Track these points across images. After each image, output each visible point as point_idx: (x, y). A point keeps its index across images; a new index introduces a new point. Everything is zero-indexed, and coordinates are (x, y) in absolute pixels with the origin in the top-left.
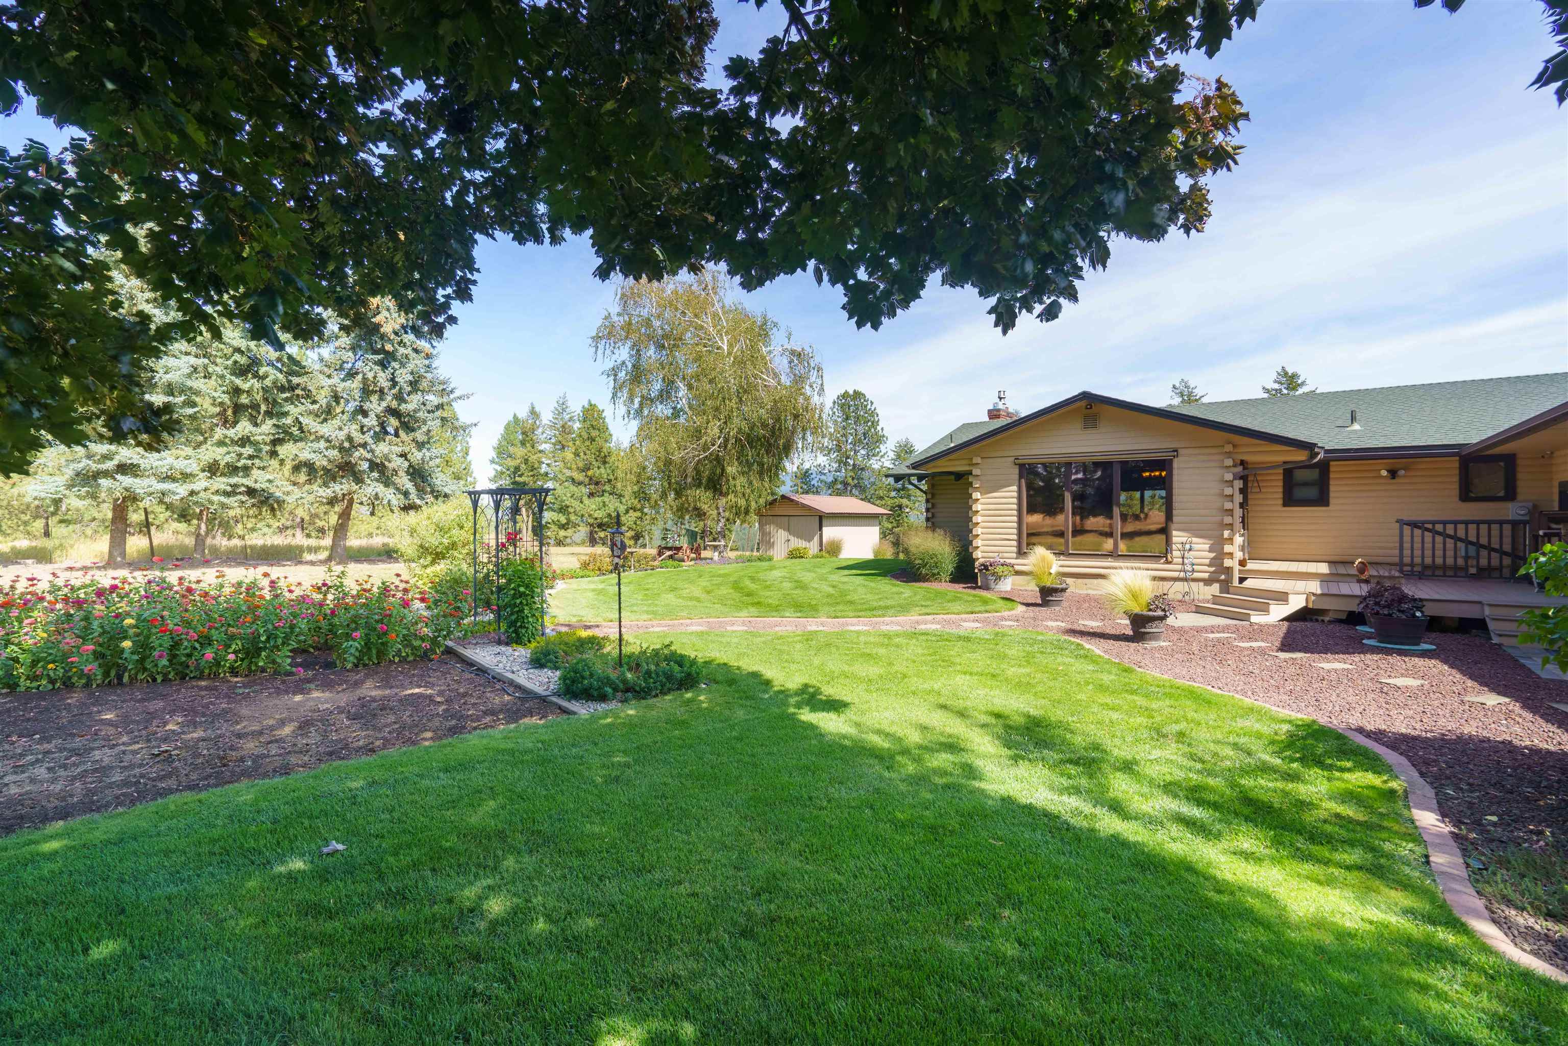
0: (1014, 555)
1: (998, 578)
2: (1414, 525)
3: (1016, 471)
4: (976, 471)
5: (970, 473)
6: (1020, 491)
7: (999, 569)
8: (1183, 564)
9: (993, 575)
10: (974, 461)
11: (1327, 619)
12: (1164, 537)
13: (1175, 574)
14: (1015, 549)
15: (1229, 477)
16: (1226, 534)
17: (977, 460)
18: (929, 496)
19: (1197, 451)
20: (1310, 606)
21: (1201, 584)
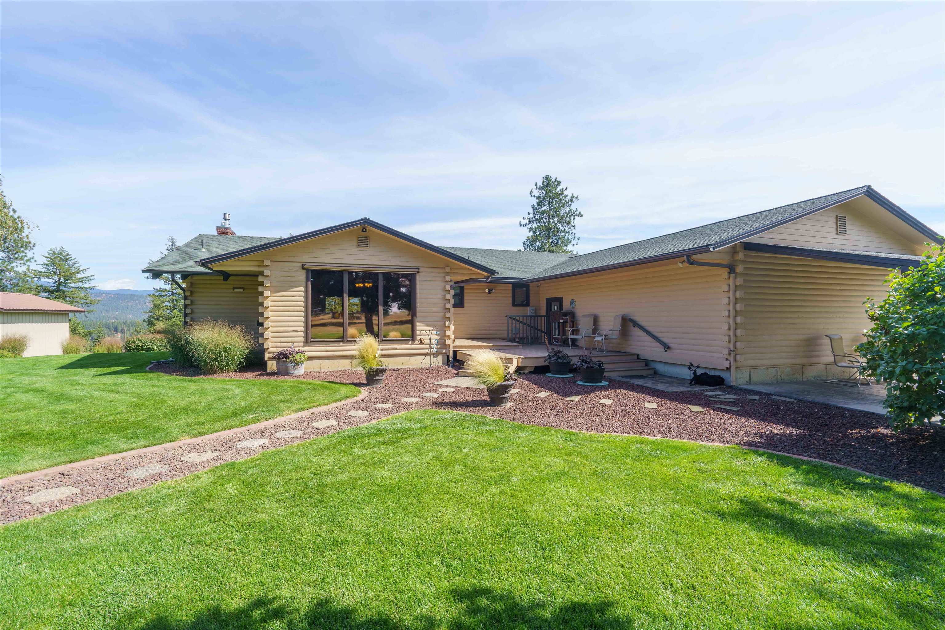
0: (302, 344)
1: (297, 364)
2: (510, 318)
3: (303, 274)
4: (266, 272)
5: (261, 273)
6: (306, 292)
7: (297, 357)
8: (430, 344)
9: (292, 362)
10: (265, 263)
11: (526, 372)
12: (410, 326)
13: (426, 351)
14: (302, 339)
15: (448, 287)
16: (447, 323)
17: (267, 262)
18: (188, 294)
19: (429, 270)
20: (520, 365)
21: (432, 356)
